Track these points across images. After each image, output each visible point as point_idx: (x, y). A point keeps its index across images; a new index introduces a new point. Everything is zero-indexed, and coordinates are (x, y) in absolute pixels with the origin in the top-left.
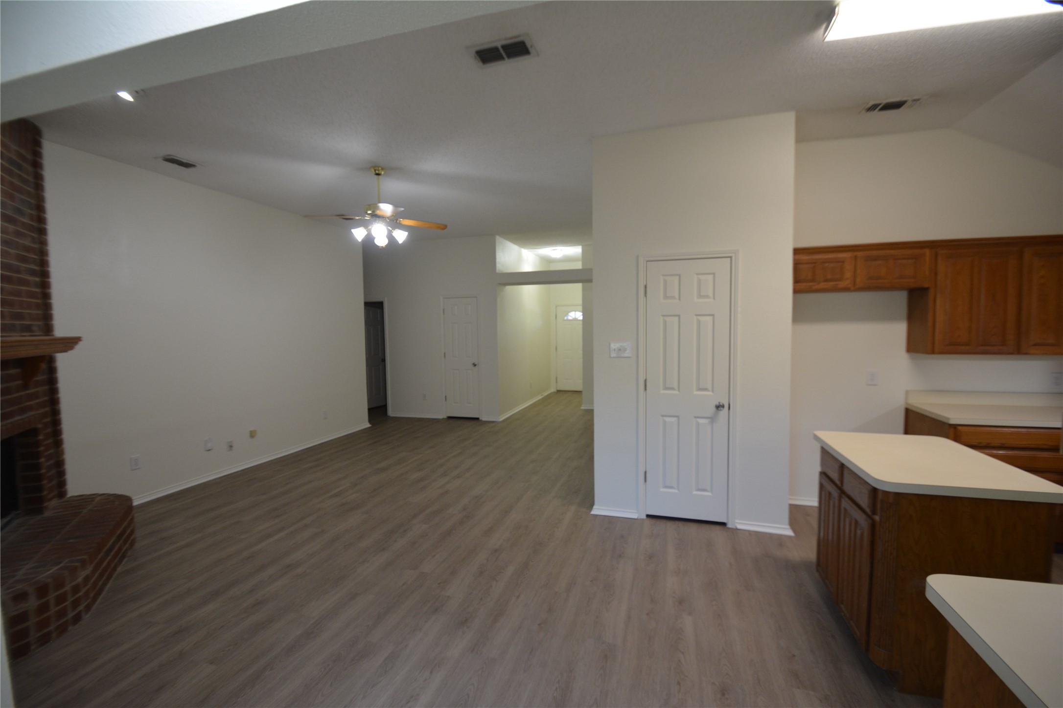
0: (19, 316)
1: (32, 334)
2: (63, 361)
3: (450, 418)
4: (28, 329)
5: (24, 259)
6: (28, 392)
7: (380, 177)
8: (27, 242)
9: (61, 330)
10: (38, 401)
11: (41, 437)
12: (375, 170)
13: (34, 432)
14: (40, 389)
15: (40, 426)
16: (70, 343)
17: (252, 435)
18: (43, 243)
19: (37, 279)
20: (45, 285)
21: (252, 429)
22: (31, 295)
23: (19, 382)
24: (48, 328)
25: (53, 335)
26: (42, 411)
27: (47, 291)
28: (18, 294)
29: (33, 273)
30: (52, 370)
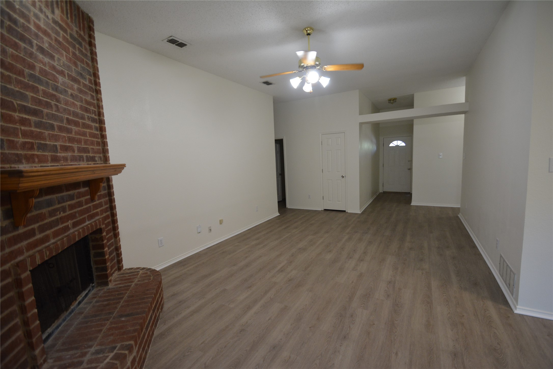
0: (85, 150)
1: (95, 163)
2: (116, 180)
3: (326, 210)
4: (92, 159)
5: (87, 110)
6: (95, 203)
7: (310, 36)
8: (89, 98)
9: (114, 160)
10: (102, 208)
11: (104, 234)
12: (307, 31)
13: (100, 231)
14: (103, 200)
15: (103, 226)
16: (119, 168)
17: (221, 222)
18: (99, 100)
19: (97, 125)
20: (102, 129)
21: (221, 219)
22: (94, 136)
23: (89, 197)
24: (106, 159)
25: (109, 163)
26: (104, 215)
27: (104, 133)
28: (84, 134)
29: (94, 120)
30: (110, 187)
